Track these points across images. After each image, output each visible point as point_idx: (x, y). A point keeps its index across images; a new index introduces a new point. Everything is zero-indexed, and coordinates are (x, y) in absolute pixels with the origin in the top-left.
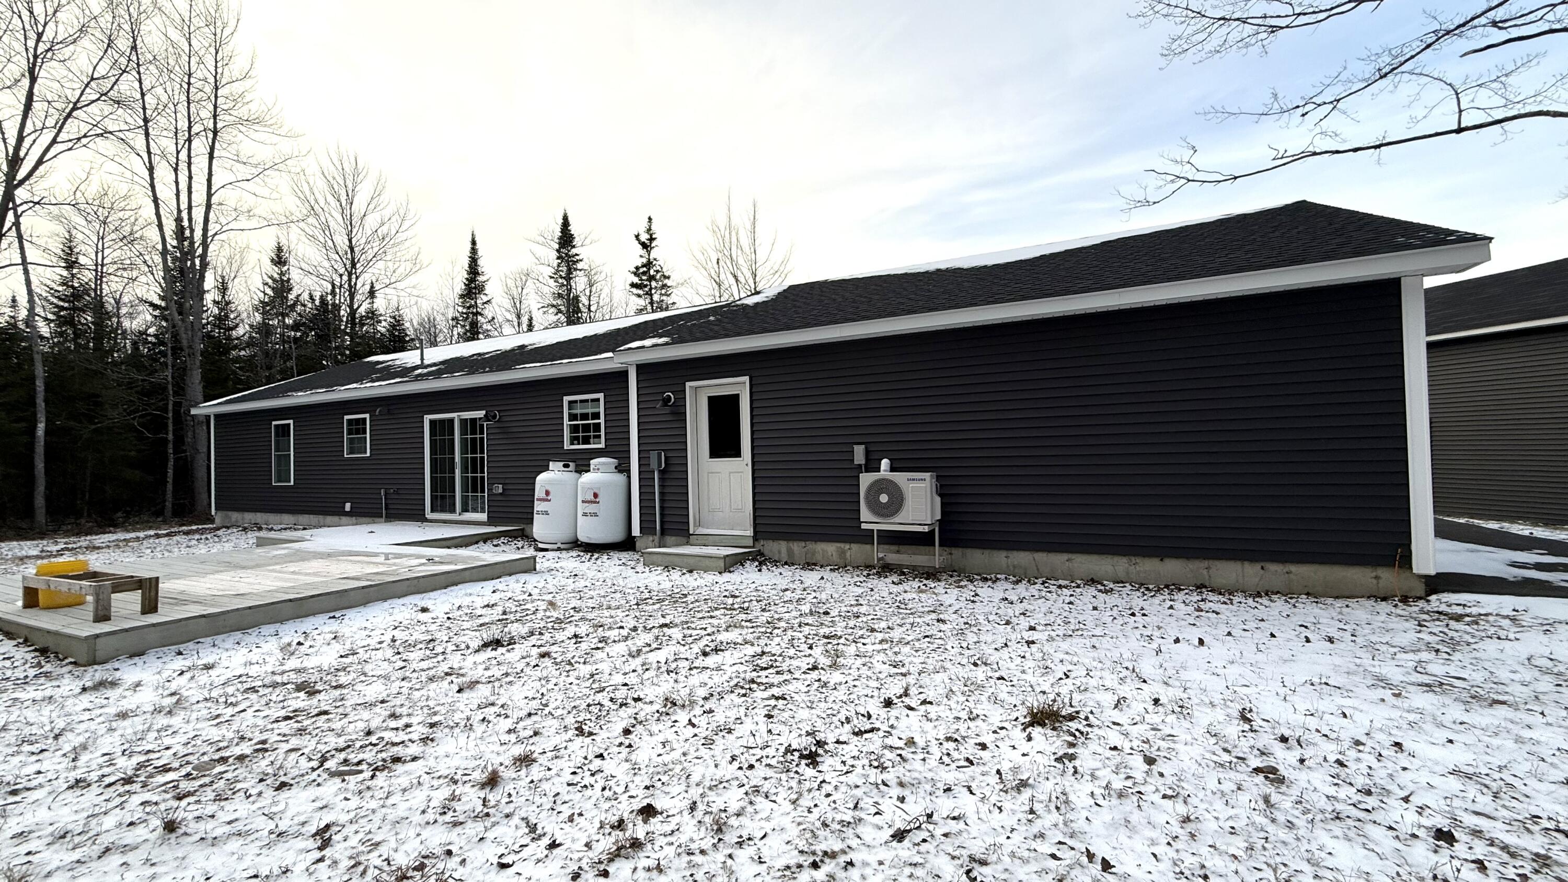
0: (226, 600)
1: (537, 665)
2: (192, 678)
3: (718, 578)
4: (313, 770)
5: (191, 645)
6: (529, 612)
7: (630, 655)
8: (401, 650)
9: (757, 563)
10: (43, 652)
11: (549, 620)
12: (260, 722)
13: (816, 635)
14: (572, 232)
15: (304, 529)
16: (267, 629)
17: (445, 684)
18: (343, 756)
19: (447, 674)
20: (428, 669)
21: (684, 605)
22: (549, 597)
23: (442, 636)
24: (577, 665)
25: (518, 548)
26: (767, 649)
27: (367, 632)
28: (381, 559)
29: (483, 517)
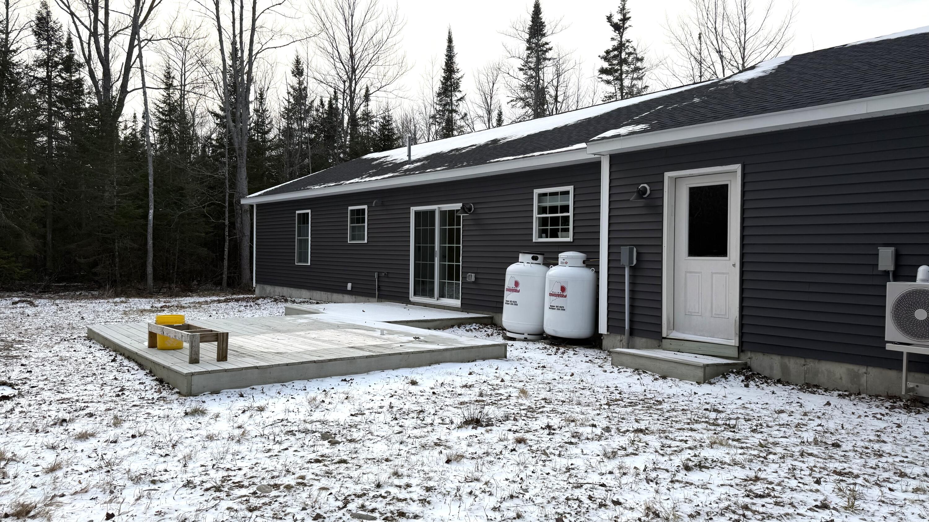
0: (270, 356)
1: (514, 450)
2: (251, 416)
3: (696, 388)
4: (340, 509)
5: (248, 390)
6: (503, 397)
7: (605, 455)
8: (398, 416)
9: (742, 377)
10: (161, 381)
11: (522, 407)
12: (299, 461)
13: (824, 469)
14: (543, 20)
15: (317, 303)
16: (299, 384)
17: (435, 452)
18: (360, 501)
19: (436, 444)
20: (421, 437)
21: (659, 412)
22: (520, 385)
23: (430, 408)
24: (552, 457)
25: (488, 335)
26: (762, 475)
27: (370, 397)
28: (378, 334)
29: (457, 303)
